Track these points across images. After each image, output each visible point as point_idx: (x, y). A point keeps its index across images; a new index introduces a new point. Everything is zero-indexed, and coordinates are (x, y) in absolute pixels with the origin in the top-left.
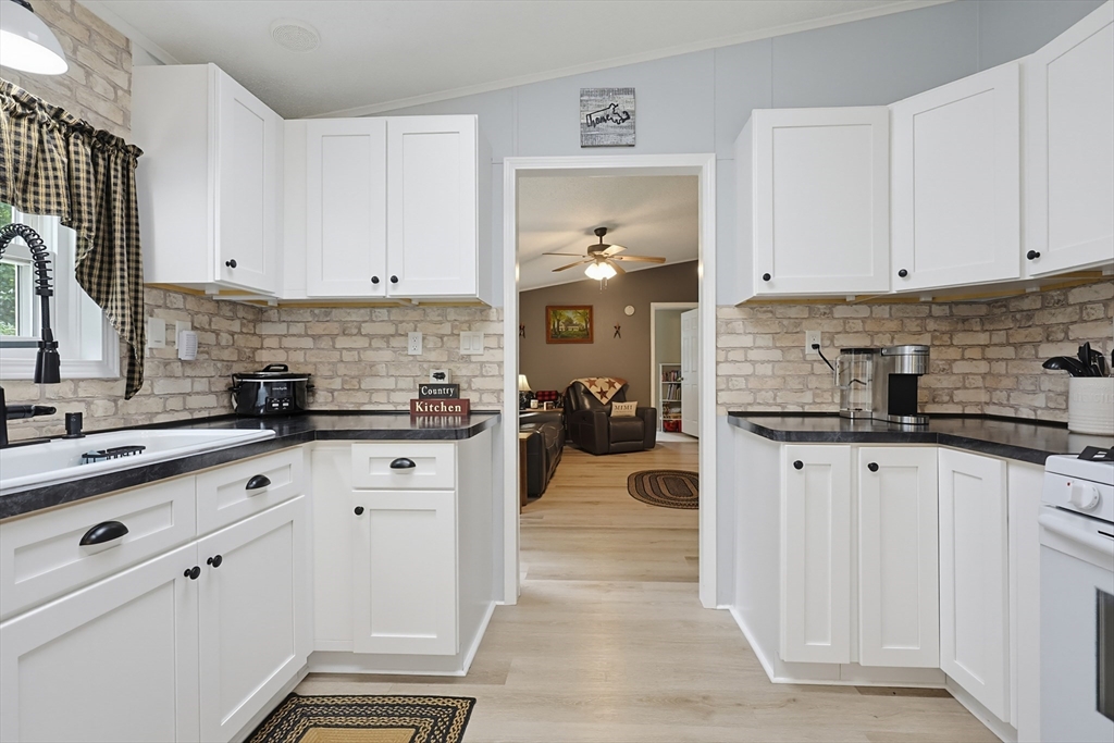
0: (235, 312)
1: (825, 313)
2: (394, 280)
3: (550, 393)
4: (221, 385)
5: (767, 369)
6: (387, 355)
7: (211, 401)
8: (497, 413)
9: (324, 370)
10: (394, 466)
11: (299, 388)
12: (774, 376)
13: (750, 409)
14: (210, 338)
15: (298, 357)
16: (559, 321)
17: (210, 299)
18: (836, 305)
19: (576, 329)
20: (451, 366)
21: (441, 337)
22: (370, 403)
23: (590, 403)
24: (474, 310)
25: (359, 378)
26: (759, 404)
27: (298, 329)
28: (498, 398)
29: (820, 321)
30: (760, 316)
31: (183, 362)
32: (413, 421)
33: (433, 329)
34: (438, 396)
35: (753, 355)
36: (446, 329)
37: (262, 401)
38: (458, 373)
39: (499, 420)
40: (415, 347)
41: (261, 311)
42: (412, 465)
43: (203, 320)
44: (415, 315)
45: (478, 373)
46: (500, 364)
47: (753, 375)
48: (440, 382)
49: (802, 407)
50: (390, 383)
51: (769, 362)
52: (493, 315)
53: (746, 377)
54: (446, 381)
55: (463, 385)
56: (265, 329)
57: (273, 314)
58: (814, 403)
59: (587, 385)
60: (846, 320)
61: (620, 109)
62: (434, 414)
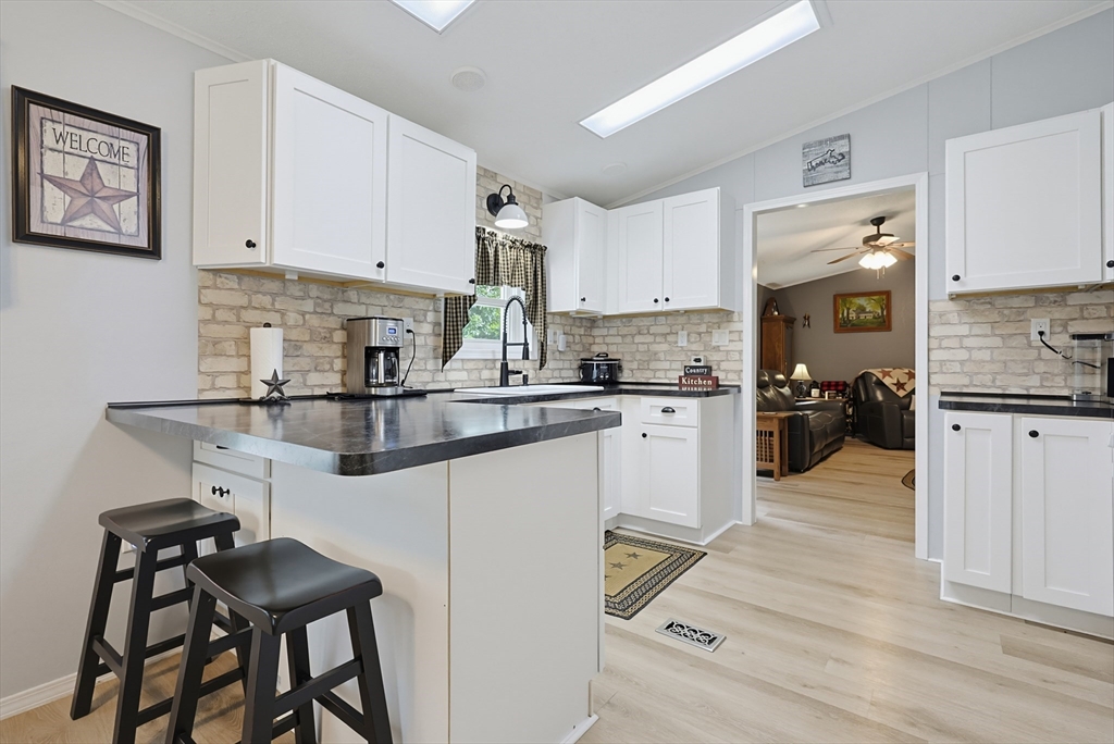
0: (581, 322)
1: (1055, 302)
2: (667, 300)
3: (837, 384)
4: (575, 365)
5: (986, 355)
6: (665, 347)
7: (571, 373)
8: (738, 386)
9: (627, 357)
10: (663, 411)
11: (614, 368)
12: (992, 361)
13: (965, 390)
14: (571, 339)
15: (613, 348)
16: (848, 309)
17: (571, 317)
18: (1070, 293)
19: (870, 317)
20: (706, 354)
21: (700, 334)
22: (654, 378)
23: (883, 395)
24: (722, 316)
25: (648, 362)
26: (976, 386)
27: (613, 331)
28: (739, 376)
29: (1049, 309)
30: (976, 307)
31: (560, 352)
32: (680, 388)
33: (695, 328)
34: (696, 374)
35: (968, 342)
36: (703, 328)
37: (595, 376)
38: (711, 358)
39: (739, 391)
40: (682, 341)
41: (594, 321)
42: (673, 411)
43: (567, 328)
44: (682, 320)
45: (724, 358)
46: (741, 352)
47: (969, 360)
48: (698, 364)
49: (1027, 389)
50: (666, 365)
51: (987, 348)
52: (736, 317)
53: (962, 363)
54: (701, 364)
55: (714, 367)
56: (596, 332)
57: (600, 323)
58: (1042, 386)
59: (880, 376)
60: (1082, 307)
61: (835, 153)
62: (694, 386)
